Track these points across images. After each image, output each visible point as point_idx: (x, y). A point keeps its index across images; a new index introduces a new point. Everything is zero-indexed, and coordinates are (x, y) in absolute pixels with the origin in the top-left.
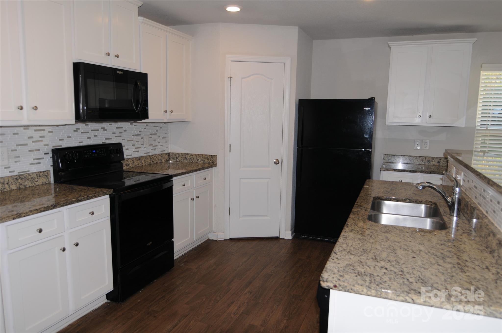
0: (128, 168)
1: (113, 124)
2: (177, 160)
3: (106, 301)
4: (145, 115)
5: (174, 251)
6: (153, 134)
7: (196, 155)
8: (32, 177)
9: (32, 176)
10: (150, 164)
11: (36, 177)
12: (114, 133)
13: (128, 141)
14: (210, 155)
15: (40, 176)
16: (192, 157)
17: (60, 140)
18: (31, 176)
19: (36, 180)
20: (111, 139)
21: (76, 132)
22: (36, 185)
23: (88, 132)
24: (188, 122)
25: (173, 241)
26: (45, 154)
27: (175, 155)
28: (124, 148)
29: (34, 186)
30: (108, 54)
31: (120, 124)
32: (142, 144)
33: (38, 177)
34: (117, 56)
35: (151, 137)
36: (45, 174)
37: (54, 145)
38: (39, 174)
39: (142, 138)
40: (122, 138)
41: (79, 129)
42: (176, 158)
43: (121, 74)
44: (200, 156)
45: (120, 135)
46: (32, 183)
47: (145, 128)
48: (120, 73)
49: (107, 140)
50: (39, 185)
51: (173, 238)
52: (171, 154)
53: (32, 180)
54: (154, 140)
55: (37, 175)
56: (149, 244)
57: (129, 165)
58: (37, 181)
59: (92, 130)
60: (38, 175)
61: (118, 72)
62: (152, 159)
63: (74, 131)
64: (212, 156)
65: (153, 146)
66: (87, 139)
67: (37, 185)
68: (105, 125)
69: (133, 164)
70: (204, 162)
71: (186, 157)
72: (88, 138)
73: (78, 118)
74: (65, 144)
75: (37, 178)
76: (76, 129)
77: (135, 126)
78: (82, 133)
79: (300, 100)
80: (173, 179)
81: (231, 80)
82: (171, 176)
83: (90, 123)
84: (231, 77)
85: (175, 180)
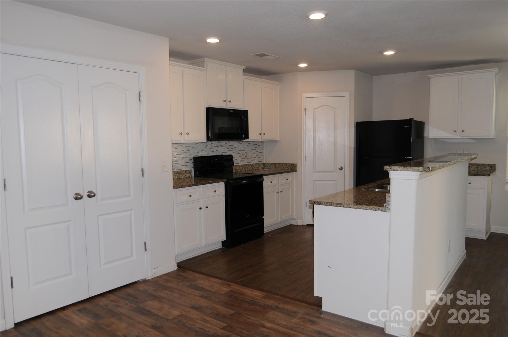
1: (227, 142)
3: (222, 247)
4: (247, 137)
5: (264, 226)
6: (253, 150)
7: (282, 164)
9: (183, 172)
10: (251, 170)
12: (228, 149)
14: (292, 164)
16: (279, 165)
17: (198, 152)
19: (185, 174)
20: (226, 152)
23: (213, 148)
24: (277, 141)
25: (263, 218)
26: (190, 160)
27: (268, 164)
28: (234, 159)
30: (225, 101)
31: (232, 143)
32: (245, 156)
34: (230, 102)
35: (251, 152)
36: (190, 171)
37: (194, 155)
38: (186, 172)
39: (245, 152)
40: (233, 152)
41: (208, 145)
42: (269, 167)
43: (232, 112)
44: (285, 164)
45: (232, 150)
46: (183, 176)
47: (247, 146)
48: (231, 111)
49: (224, 153)
50: (186, 178)
51: (263, 216)
52: (265, 164)
53: (183, 174)
54: (254, 154)
55: (185, 172)
56: (247, 216)
57: (237, 170)
59: (215, 147)
61: (230, 111)
62: (252, 167)
63: (205, 147)
64: (293, 164)
65: (253, 158)
66: (212, 152)
67: (185, 178)
68: (223, 143)
69: (239, 169)
70: (288, 169)
71: (276, 166)
73: (209, 139)
74: (200, 155)
76: (206, 146)
77: (241, 144)
79: (357, 123)
80: (264, 177)
81: (306, 110)
82: (262, 175)
83: (214, 142)
84: (306, 109)
85: (265, 178)
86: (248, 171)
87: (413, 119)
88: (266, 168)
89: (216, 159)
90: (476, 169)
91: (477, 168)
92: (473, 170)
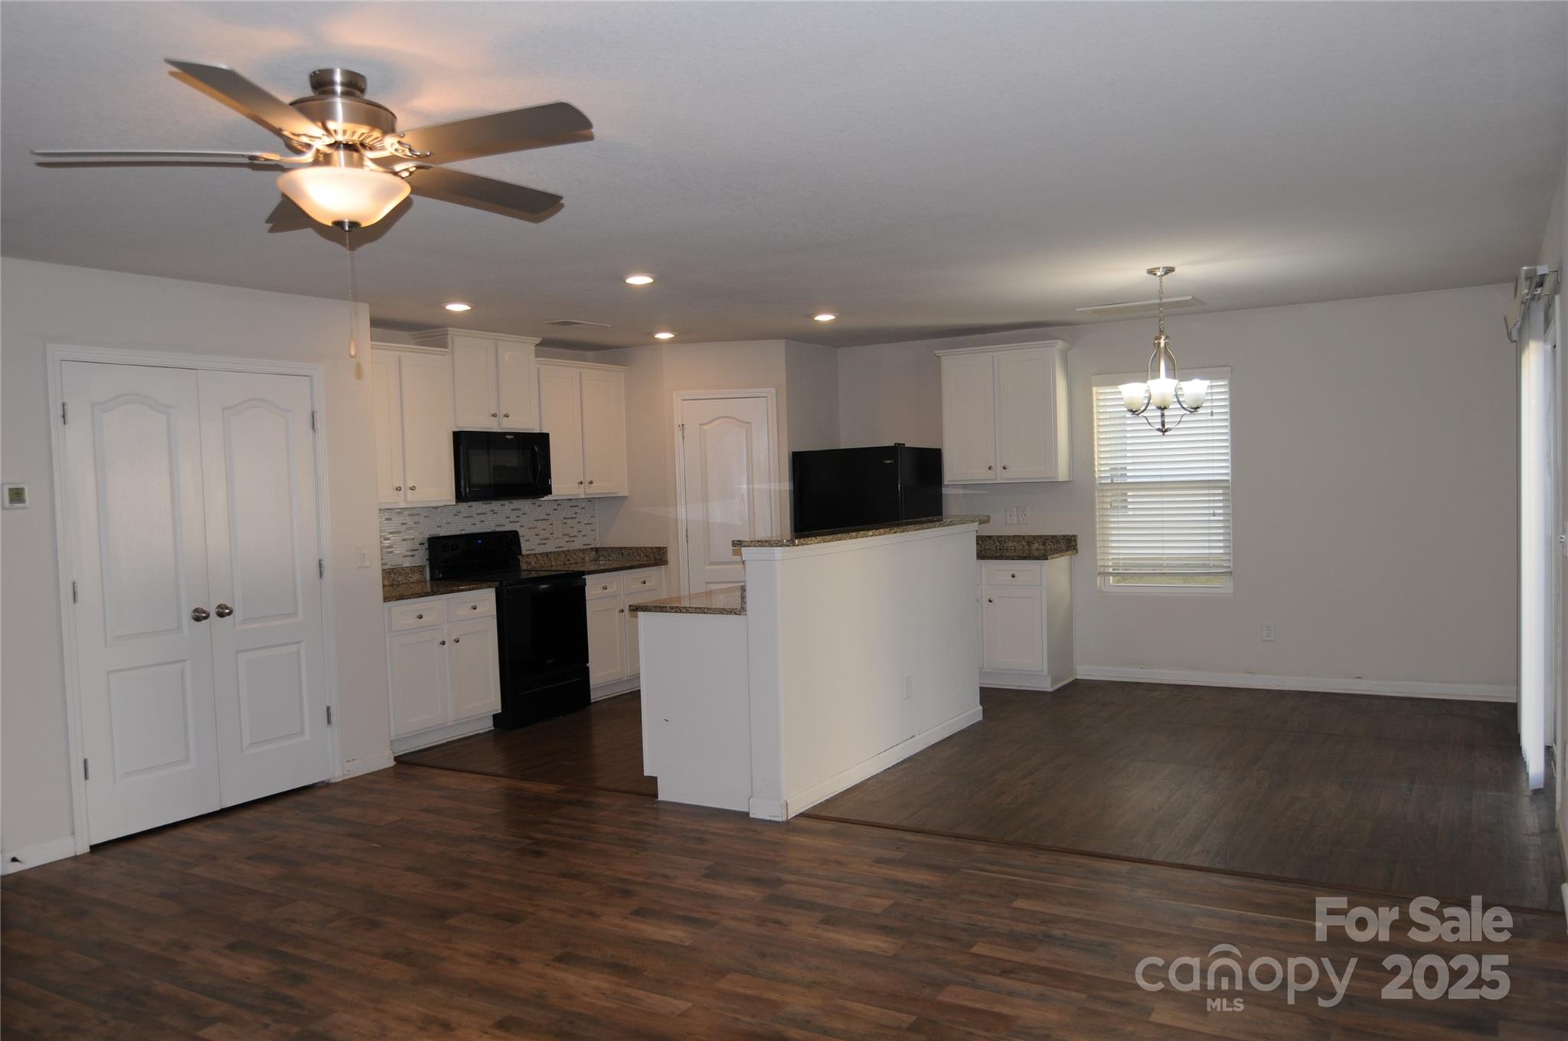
1: (506, 503)
2: (610, 558)
4: (548, 491)
5: (591, 684)
6: (569, 518)
10: (565, 564)
13: (528, 528)
14: (656, 548)
15: (414, 572)
16: (630, 551)
17: (438, 525)
18: (404, 570)
19: (411, 575)
20: (504, 525)
21: (457, 517)
23: (472, 517)
24: (622, 498)
25: (588, 668)
26: (421, 544)
27: (607, 550)
28: (522, 539)
30: (494, 415)
31: (517, 504)
32: (551, 534)
34: (506, 416)
35: (565, 523)
36: (420, 569)
37: (430, 533)
38: (413, 570)
39: (551, 524)
40: (519, 523)
41: (460, 512)
42: (607, 556)
43: (511, 438)
44: (641, 548)
45: (516, 520)
47: (555, 510)
48: (509, 437)
49: (499, 526)
50: (413, 582)
52: (600, 549)
53: (406, 575)
54: (571, 527)
55: (411, 569)
57: (530, 563)
59: (478, 514)
61: (507, 436)
62: (568, 557)
64: (660, 549)
65: (570, 537)
66: (471, 525)
68: (496, 505)
69: (535, 563)
70: (647, 558)
71: (622, 553)
73: (460, 497)
74: (443, 532)
76: (457, 512)
77: (539, 506)
79: (793, 453)
80: (586, 577)
81: (683, 429)
82: (583, 573)
83: (476, 503)
84: (683, 425)
85: (590, 580)
86: (557, 566)
87: (904, 445)
88: (601, 558)
89: (480, 541)
90: (1041, 547)
91: (1044, 544)
92: (1037, 549)
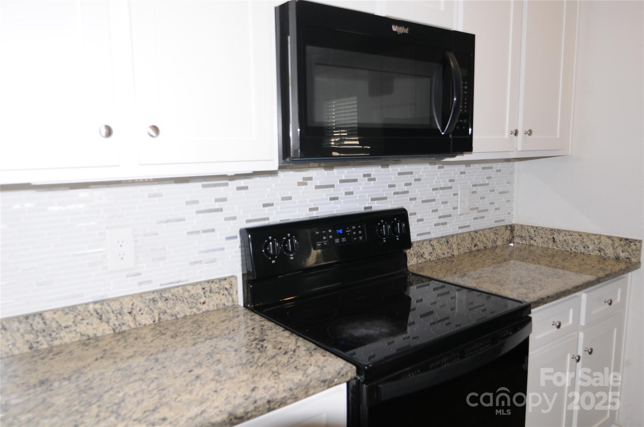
0: (420, 261)
2: (532, 242)
6: (481, 185)
8: (192, 295)
9: (192, 292)
11: (202, 293)
12: (393, 186)
13: (423, 202)
15: (211, 291)
17: (265, 205)
18: (189, 291)
19: (203, 299)
20: (385, 200)
21: (303, 187)
22: (201, 312)
23: (333, 186)
26: (229, 238)
27: (527, 230)
28: (411, 221)
29: (195, 315)
32: (454, 208)
33: (208, 294)
35: (474, 192)
36: (224, 285)
37: (250, 218)
38: (209, 287)
39: (454, 195)
40: (410, 195)
41: (310, 179)
42: (528, 238)
45: (406, 190)
46: (190, 308)
49: (376, 202)
50: (208, 311)
52: (516, 228)
53: (192, 300)
54: (481, 198)
55: (203, 288)
57: (422, 256)
58: (204, 303)
60: (208, 289)
65: (479, 212)
66: (328, 201)
67: (204, 312)
69: (431, 253)
72: (332, 199)
74: (277, 215)
75: (205, 297)
78: (317, 187)
88: (518, 240)
